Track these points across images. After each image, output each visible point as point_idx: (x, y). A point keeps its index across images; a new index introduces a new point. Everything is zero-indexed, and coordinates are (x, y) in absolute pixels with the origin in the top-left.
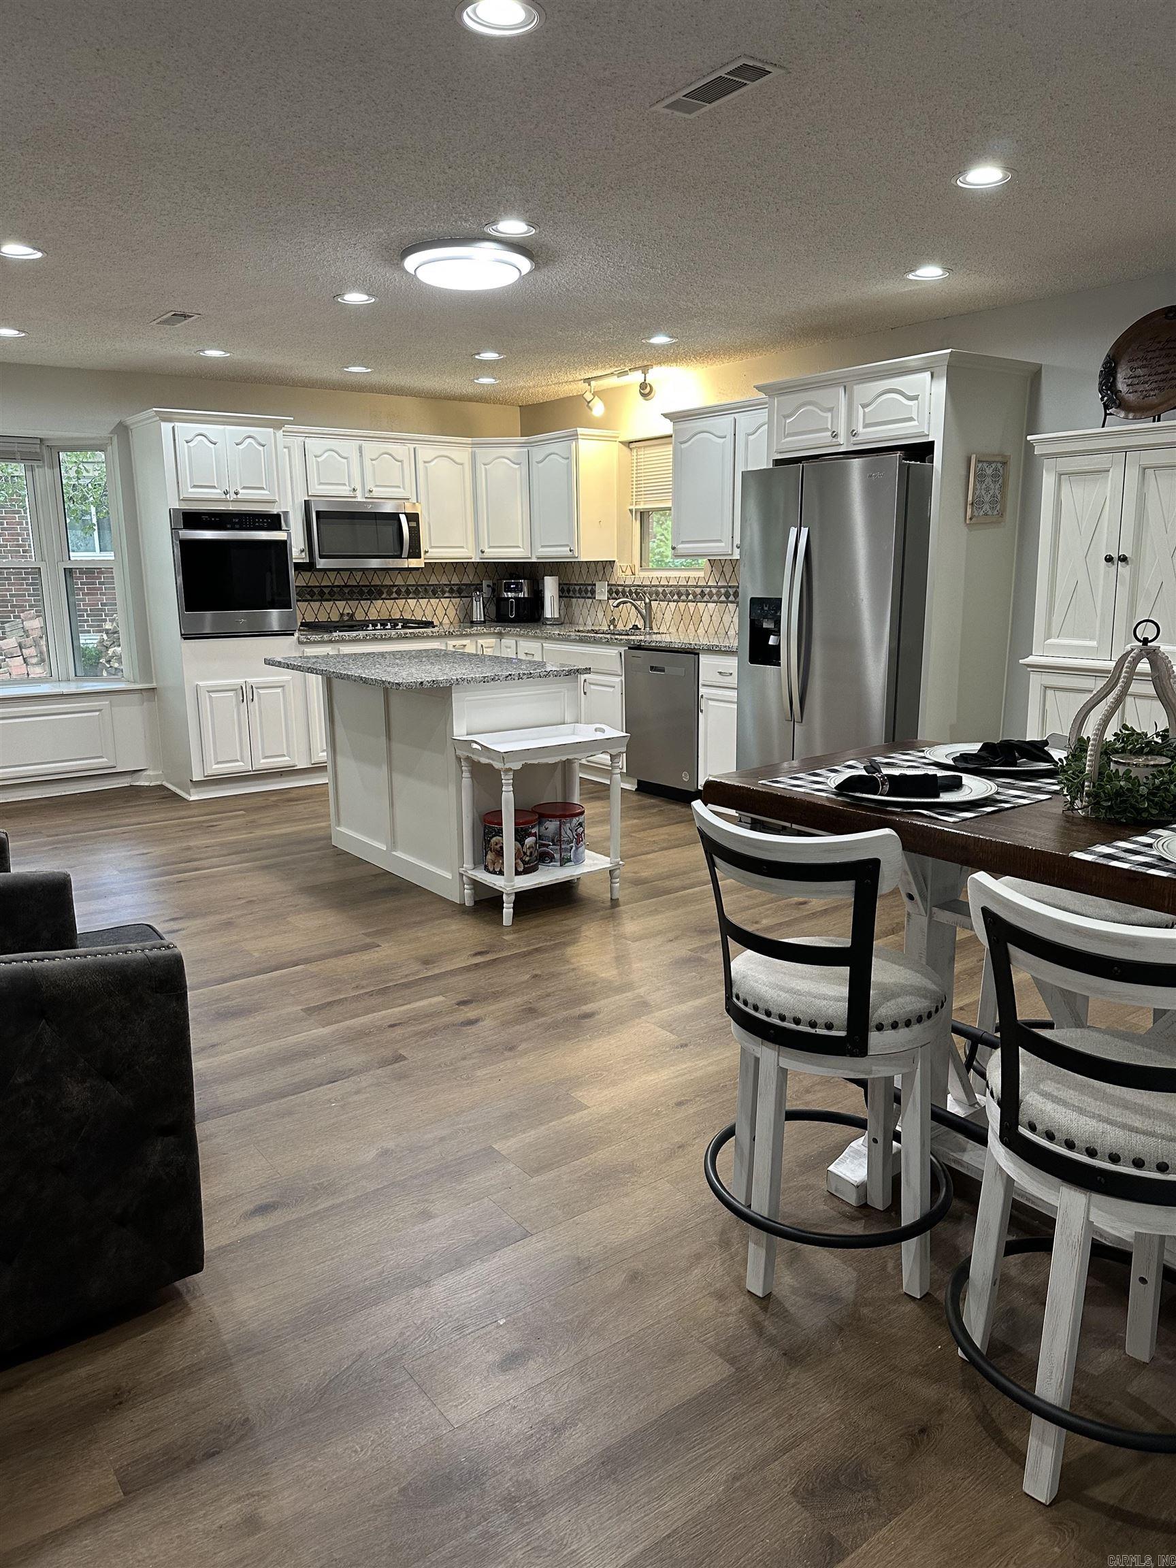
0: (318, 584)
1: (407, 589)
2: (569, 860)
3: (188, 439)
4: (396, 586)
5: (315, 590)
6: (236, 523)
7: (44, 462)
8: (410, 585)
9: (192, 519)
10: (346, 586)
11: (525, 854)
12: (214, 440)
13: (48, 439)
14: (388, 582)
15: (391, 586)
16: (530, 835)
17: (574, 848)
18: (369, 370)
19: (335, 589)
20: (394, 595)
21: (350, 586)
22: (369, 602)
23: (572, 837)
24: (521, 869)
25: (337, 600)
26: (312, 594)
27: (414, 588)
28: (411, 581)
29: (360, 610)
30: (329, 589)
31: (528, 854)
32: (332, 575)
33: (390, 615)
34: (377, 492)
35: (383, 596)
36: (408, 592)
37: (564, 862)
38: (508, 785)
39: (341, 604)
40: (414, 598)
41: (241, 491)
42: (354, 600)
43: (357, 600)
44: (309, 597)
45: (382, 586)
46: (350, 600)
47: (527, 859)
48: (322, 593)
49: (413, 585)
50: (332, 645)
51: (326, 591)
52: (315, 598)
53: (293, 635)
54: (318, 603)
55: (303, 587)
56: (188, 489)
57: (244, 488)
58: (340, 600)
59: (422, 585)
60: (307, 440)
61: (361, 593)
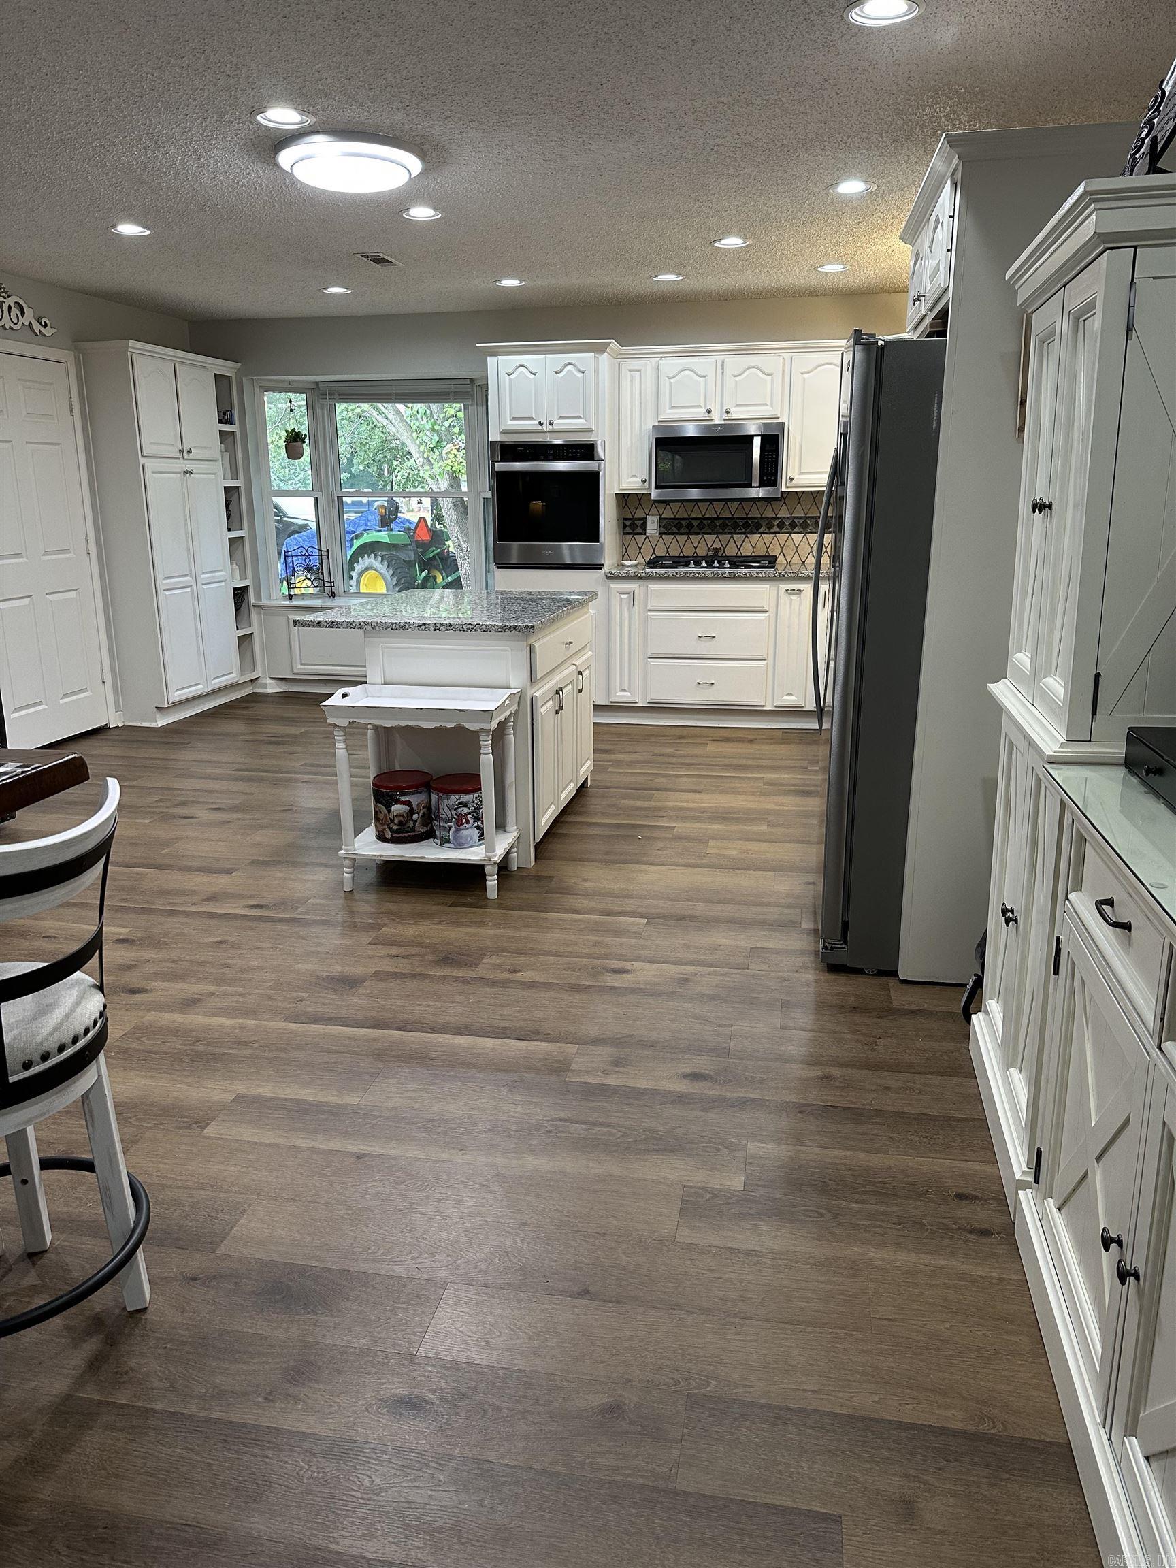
0: (686, 516)
1: (793, 522)
2: (448, 841)
3: (509, 371)
4: (779, 518)
5: (683, 522)
6: (550, 454)
7: (473, 400)
8: (797, 518)
9: (509, 451)
10: (718, 518)
11: (392, 821)
12: (534, 371)
13: (477, 379)
14: (769, 513)
15: (773, 518)
16: (398, 802)
17: (453, 829)
18: (681, 278)
19: (705, 522)
20: (776, 529)
21: (722, 518)
22: (744, 536)
23: (450, 816)
24: (388, 836)
25: (706, 534)
26: (679, 526)
27: (801, 521)
28: (799, 513)
29: (732, 544)
30: (699, 521)
31: (396, 822)
32: (703, 506)
33: (767, 552)
34: (737, 413)
35: (761, 530)
36: (793, 525)
37: (444, 842)
38: (339, 741)
39: (710, 538)
40: (801, 533)
41: (556, 422)
42: (725, 533)
43: (729, 533)
44: (675, 530)
45: (762, 518)
46: (721, 533)
47: (395, 827)
48: (690, 526)
49: (801, 518)
50: (641, 582)
51: (695, 523)
52: (682, 531)
53: (601, 569)
54: (685, 537)
55: (670, 519)
56: (506, 422)
57: (561, 418)
58: (710, 534)
59: (813, 517)
60: (663, 361)
61: (736, 526)
